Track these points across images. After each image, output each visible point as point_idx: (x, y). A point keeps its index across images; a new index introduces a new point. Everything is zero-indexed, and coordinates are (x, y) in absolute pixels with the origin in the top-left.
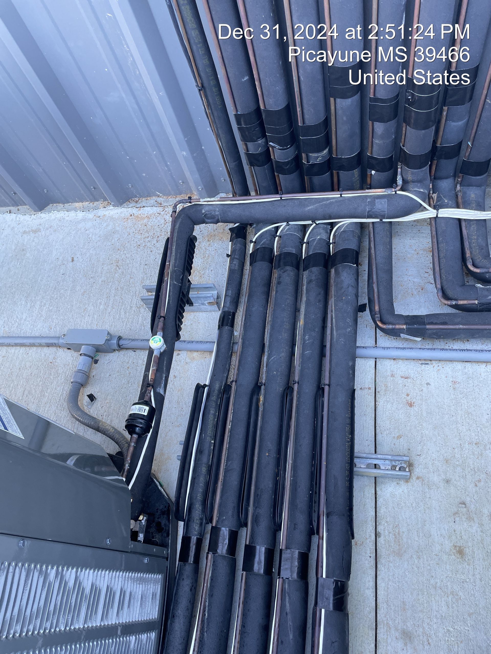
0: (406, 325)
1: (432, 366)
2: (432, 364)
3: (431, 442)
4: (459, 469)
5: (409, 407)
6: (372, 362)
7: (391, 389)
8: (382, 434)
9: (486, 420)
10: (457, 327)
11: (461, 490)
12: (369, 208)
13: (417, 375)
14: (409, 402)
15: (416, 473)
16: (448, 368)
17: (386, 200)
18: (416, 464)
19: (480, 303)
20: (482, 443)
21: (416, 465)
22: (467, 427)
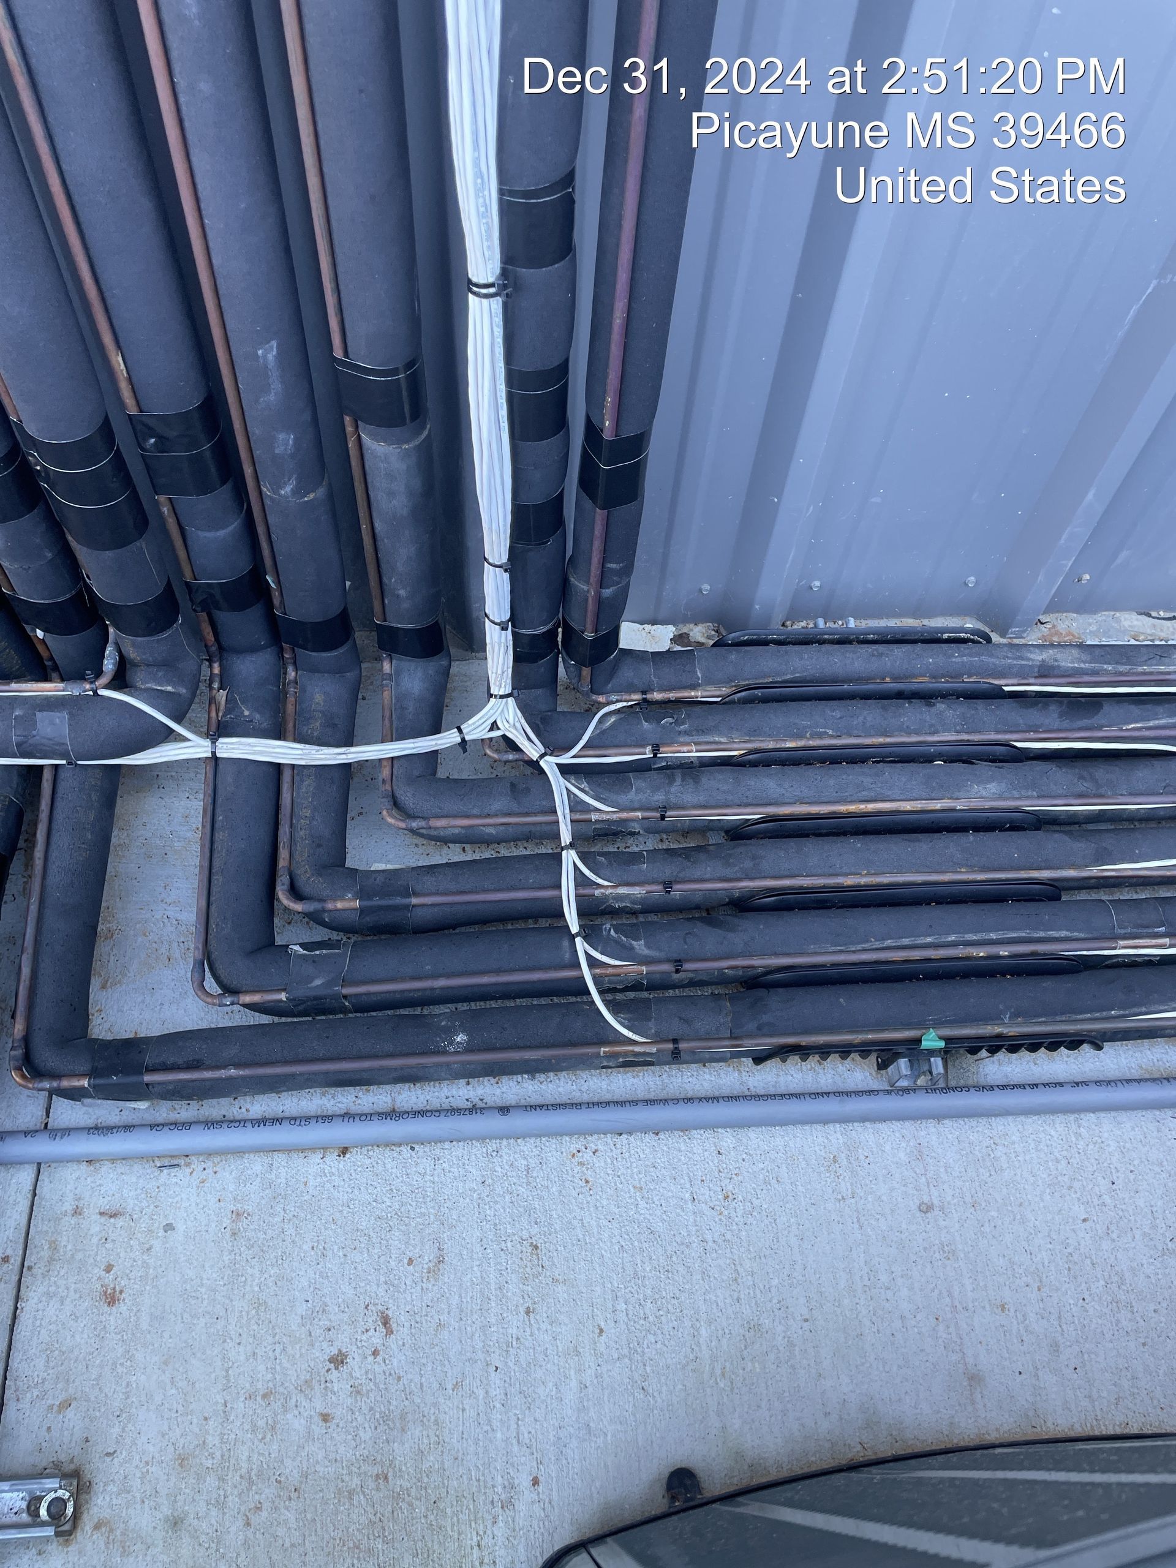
0: (90, 1079)
1: (188, 1171)
2: (188, 1165)
3: (148, 1410)
4: (211, 1481)
5: (106, 1308)
6: (25, 1177)
7: (65, 1253)
8: (18, 1400)
9: (300, 1321)
10: (223, 1073)
11: (207, 1545)
12: (18, 733)
13: (144, 1204)
14: (109, 1291)
15: (96, 1509)
16: (228, 1174)
17: (65, 714)
18: (99, 1482)
19: (294, 999)
20: (281, 1390)
21: (98, 1488)
22: (249, 1347)
